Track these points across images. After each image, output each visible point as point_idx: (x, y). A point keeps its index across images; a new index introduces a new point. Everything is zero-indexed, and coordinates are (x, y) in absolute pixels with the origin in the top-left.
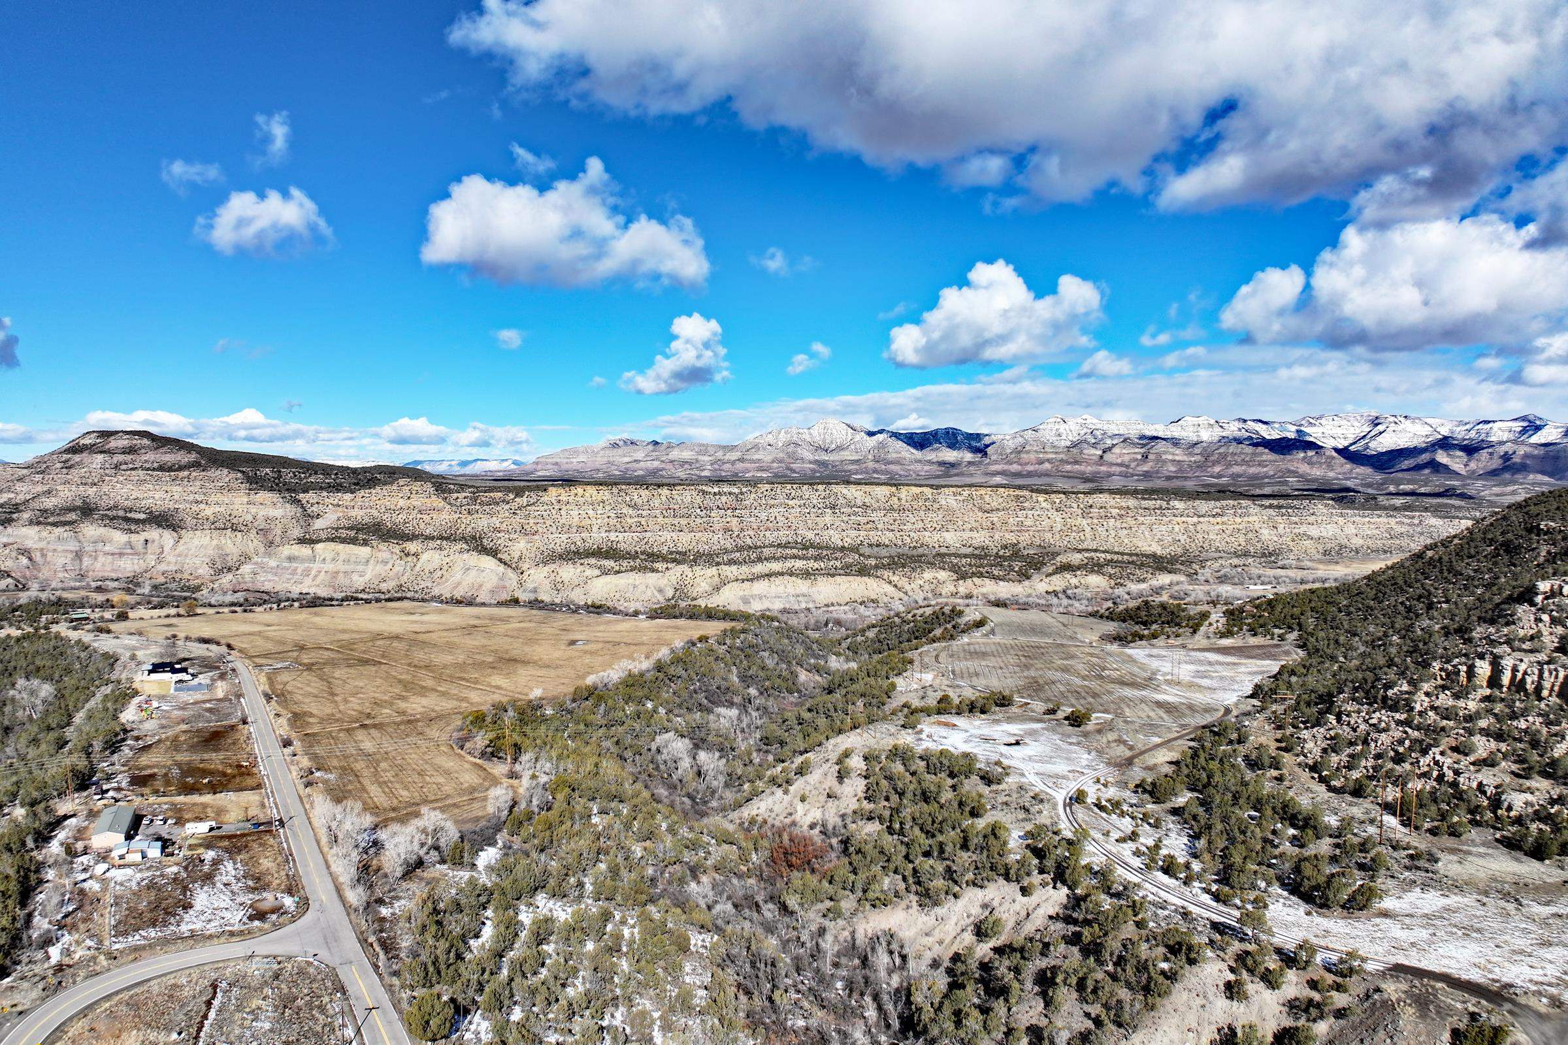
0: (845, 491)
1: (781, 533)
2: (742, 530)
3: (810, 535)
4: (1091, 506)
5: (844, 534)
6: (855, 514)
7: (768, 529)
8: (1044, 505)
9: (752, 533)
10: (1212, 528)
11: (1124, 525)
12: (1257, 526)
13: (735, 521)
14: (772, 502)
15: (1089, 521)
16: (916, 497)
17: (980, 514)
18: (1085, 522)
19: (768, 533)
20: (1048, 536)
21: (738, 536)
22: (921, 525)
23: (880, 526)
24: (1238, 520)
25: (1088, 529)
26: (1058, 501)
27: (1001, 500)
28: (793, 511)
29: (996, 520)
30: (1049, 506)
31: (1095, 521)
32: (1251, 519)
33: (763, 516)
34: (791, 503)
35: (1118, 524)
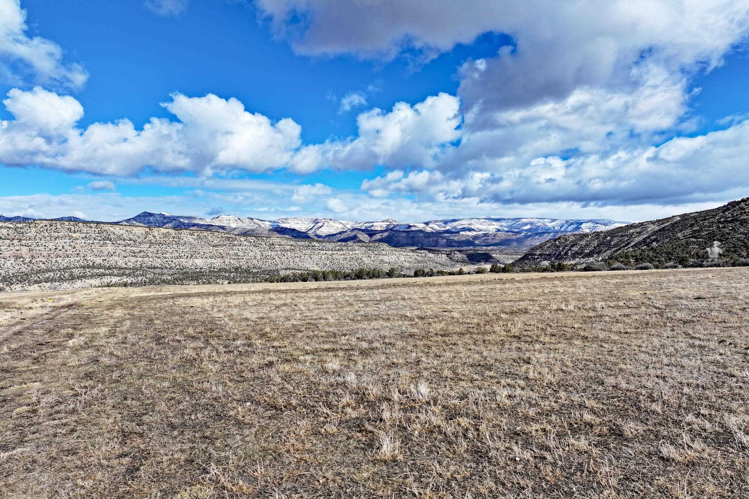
0: (112, 229)
1: (72, 259)
2: (33, 257)
3: (98, 261)
4: (273, 244)
5: (127, 259)
6: (129, 245)
7: (58, 256)
8: (245, 243)
9: (44, 260)
10: (339, 257)
11: (296, 255)
12: (360, 256)
13: (25, 250)
14: (56, 235)
15: (276, 253)
16: (166, 235)
17: (211, 248)
18: (273, 254)
19: (59, 260)
20: (255, 262)
21: (30, 262)
22: (177, 254)
23: (150, 254)
24: (351, 253)
25: (277, 258)
26: (252, 241)
27: (219, 240)
28: (78, 241)
29: (222, 251)
30: (248, 244)
31: (279, 253)
32: (358, 252)
33: (51, 245)
34: (74, 235)
35: (293, 254)
